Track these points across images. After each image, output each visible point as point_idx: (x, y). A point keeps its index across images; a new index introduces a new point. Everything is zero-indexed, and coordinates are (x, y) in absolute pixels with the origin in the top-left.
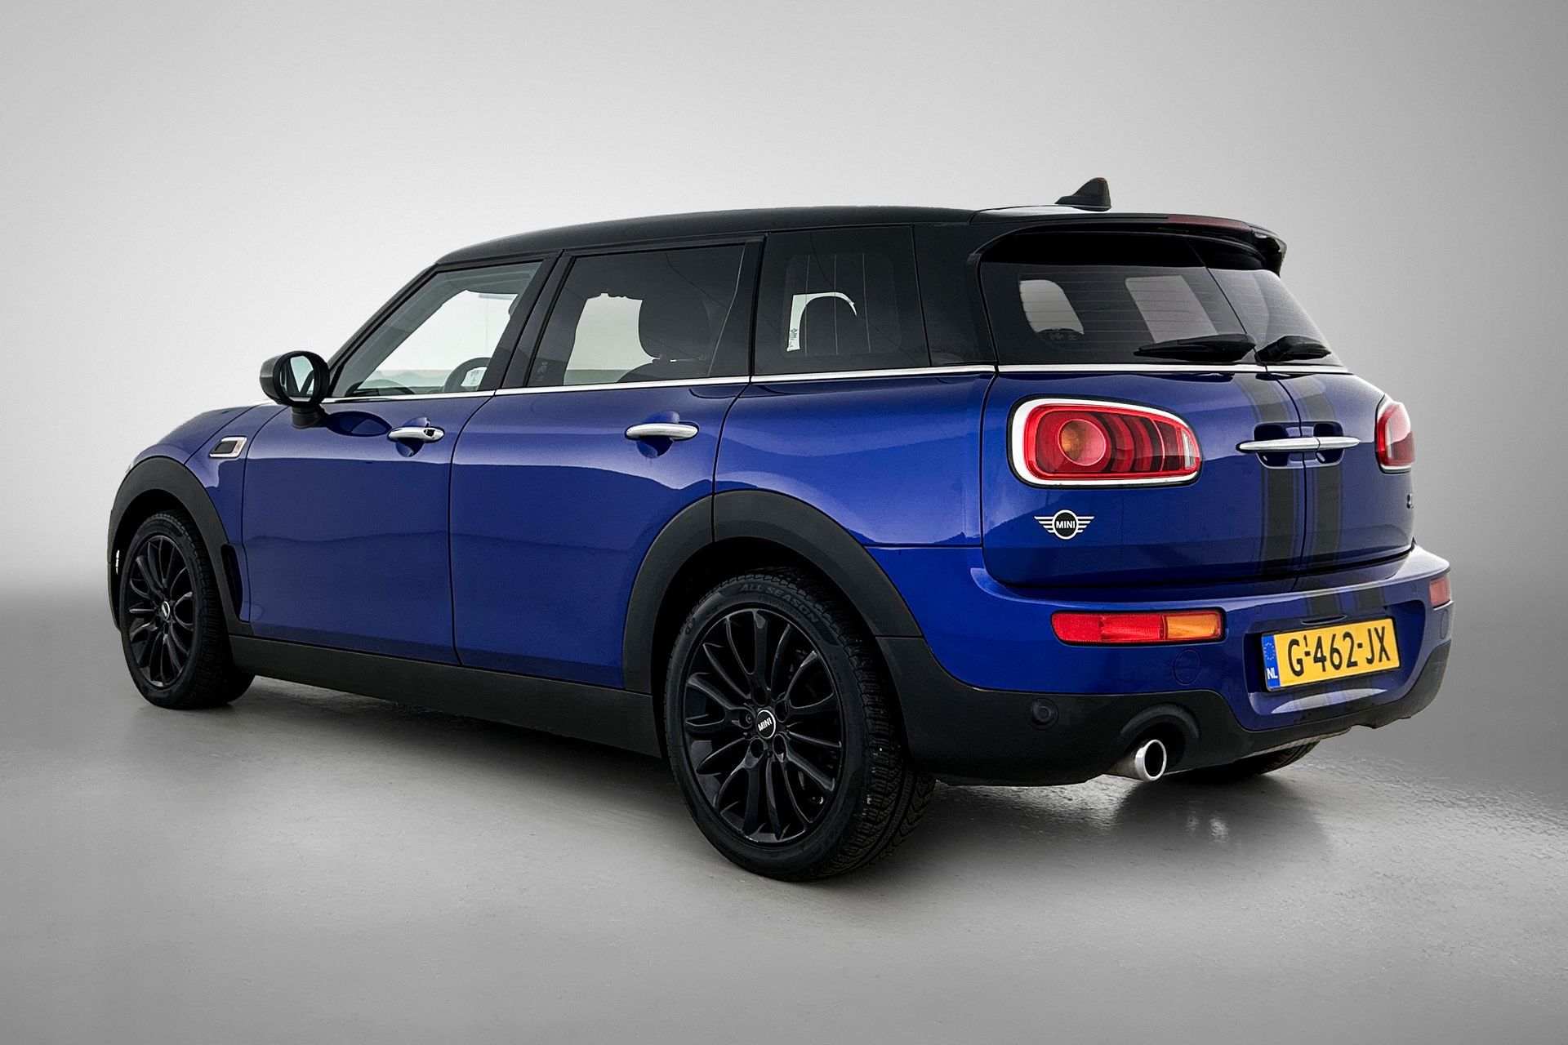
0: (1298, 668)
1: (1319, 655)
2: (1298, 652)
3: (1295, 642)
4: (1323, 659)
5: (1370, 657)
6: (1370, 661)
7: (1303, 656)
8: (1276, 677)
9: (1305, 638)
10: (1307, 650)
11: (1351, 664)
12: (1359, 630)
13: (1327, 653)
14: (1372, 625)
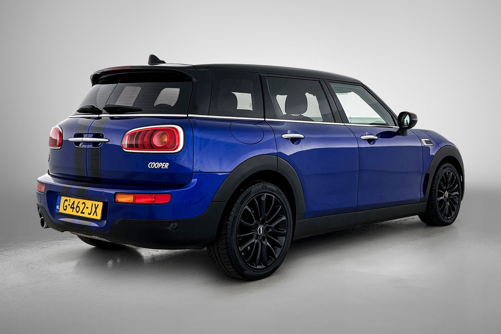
0: (65, 208)
1: (72, 206)
2: (67, 203)
3: (66, 200)
4: (73, 208)
5: (90, 213)
6: (89, 214)
7: (67, 205)
8: (59, 209)
9: (70, 200)
10: (69, 204)
11: (82, 213)
12: (89, 203)
13: (75, 206)
14: (94, 202)
